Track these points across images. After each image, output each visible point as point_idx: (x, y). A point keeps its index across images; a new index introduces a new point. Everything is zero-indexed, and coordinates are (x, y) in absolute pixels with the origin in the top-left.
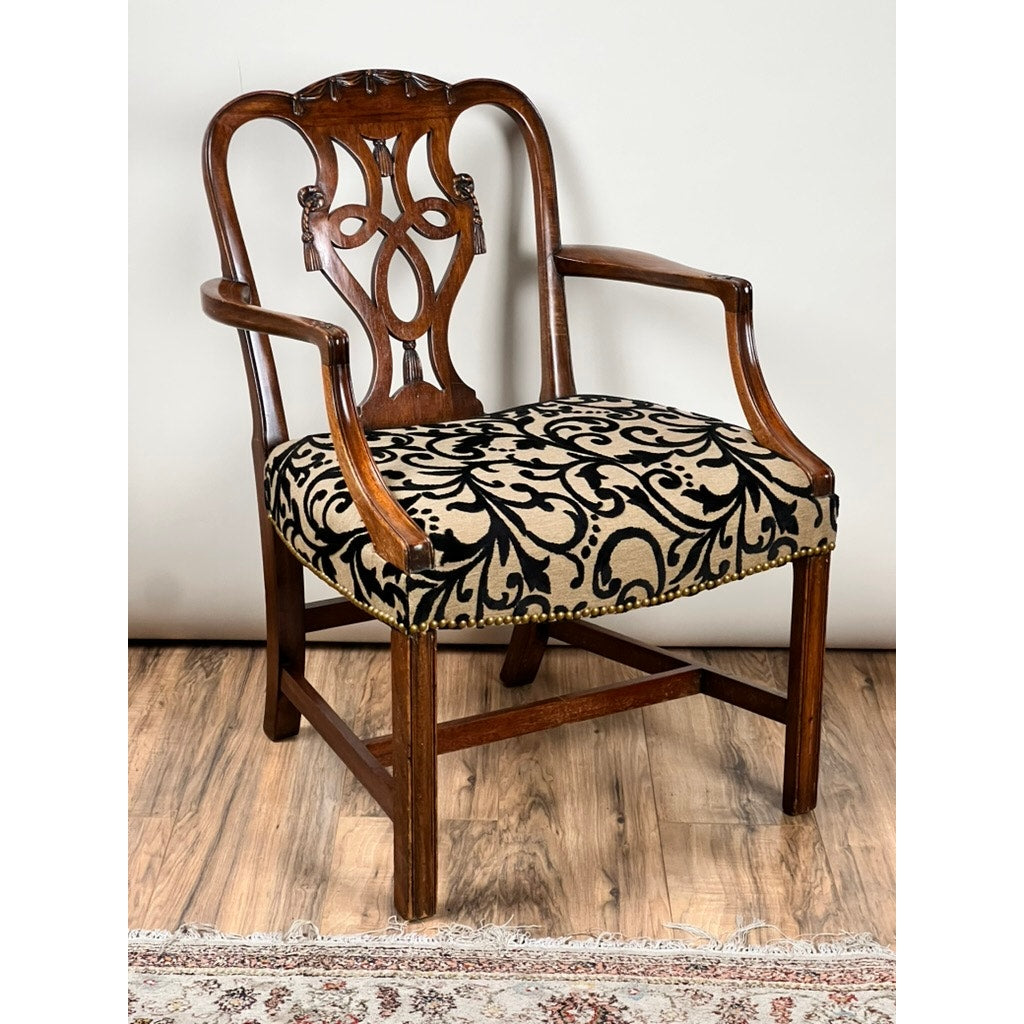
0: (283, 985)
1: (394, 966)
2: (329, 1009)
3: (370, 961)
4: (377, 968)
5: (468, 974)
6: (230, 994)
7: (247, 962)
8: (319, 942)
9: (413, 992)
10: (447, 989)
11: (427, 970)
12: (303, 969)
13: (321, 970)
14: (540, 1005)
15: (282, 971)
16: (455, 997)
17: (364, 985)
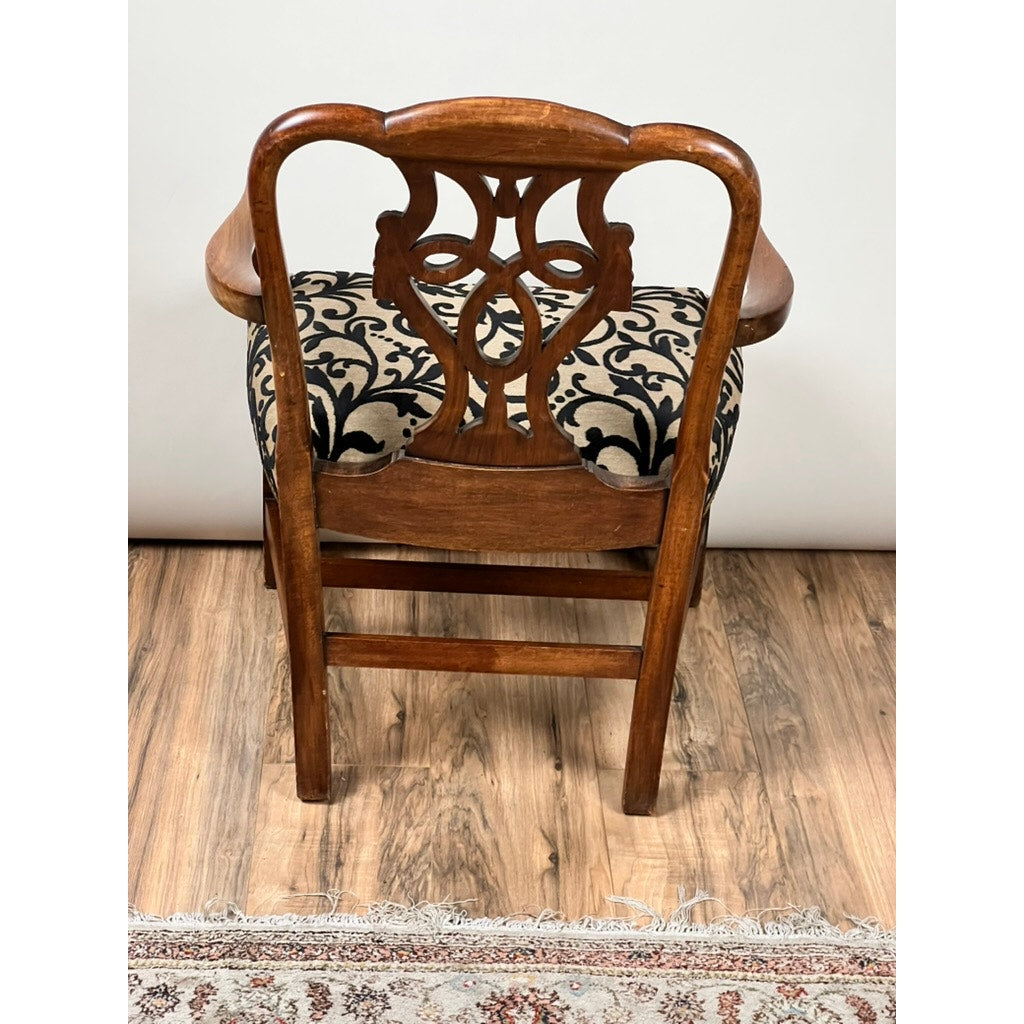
0: (208, 980)
1: (324, 956)
2: (257, 1011)
3: (298, 949)
4: (306, 959)
5: (403, 965)
6: (152, 992)
7: (169, 951)
8: (245, 926)
9: (345, 989)
10: (379, 986)
11: (359, 961)
12: (228, 960)
13: (247, 962)
14: (478, 1005)
15: (206, 963)
16: (390, 994)
17: (292, 979)
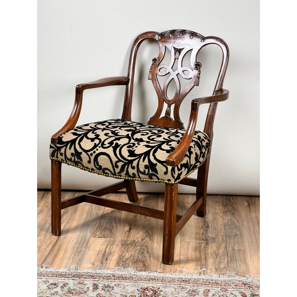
0: (67, 282)
1: (99, 278)
2: (78, 289)
3: (92, 277)
4: (94, 278)
5: (119, 281)
6: (51, 284)
7: (58, 276)
8: (79, 271)
9: (103, 285)
10: (112, 284)
11: (108, 279)
12: (73, 278)
13: (78, 279)
14: (138, 289)
15: (67, 278)
16: (114, 287)
17: (89, 283)
